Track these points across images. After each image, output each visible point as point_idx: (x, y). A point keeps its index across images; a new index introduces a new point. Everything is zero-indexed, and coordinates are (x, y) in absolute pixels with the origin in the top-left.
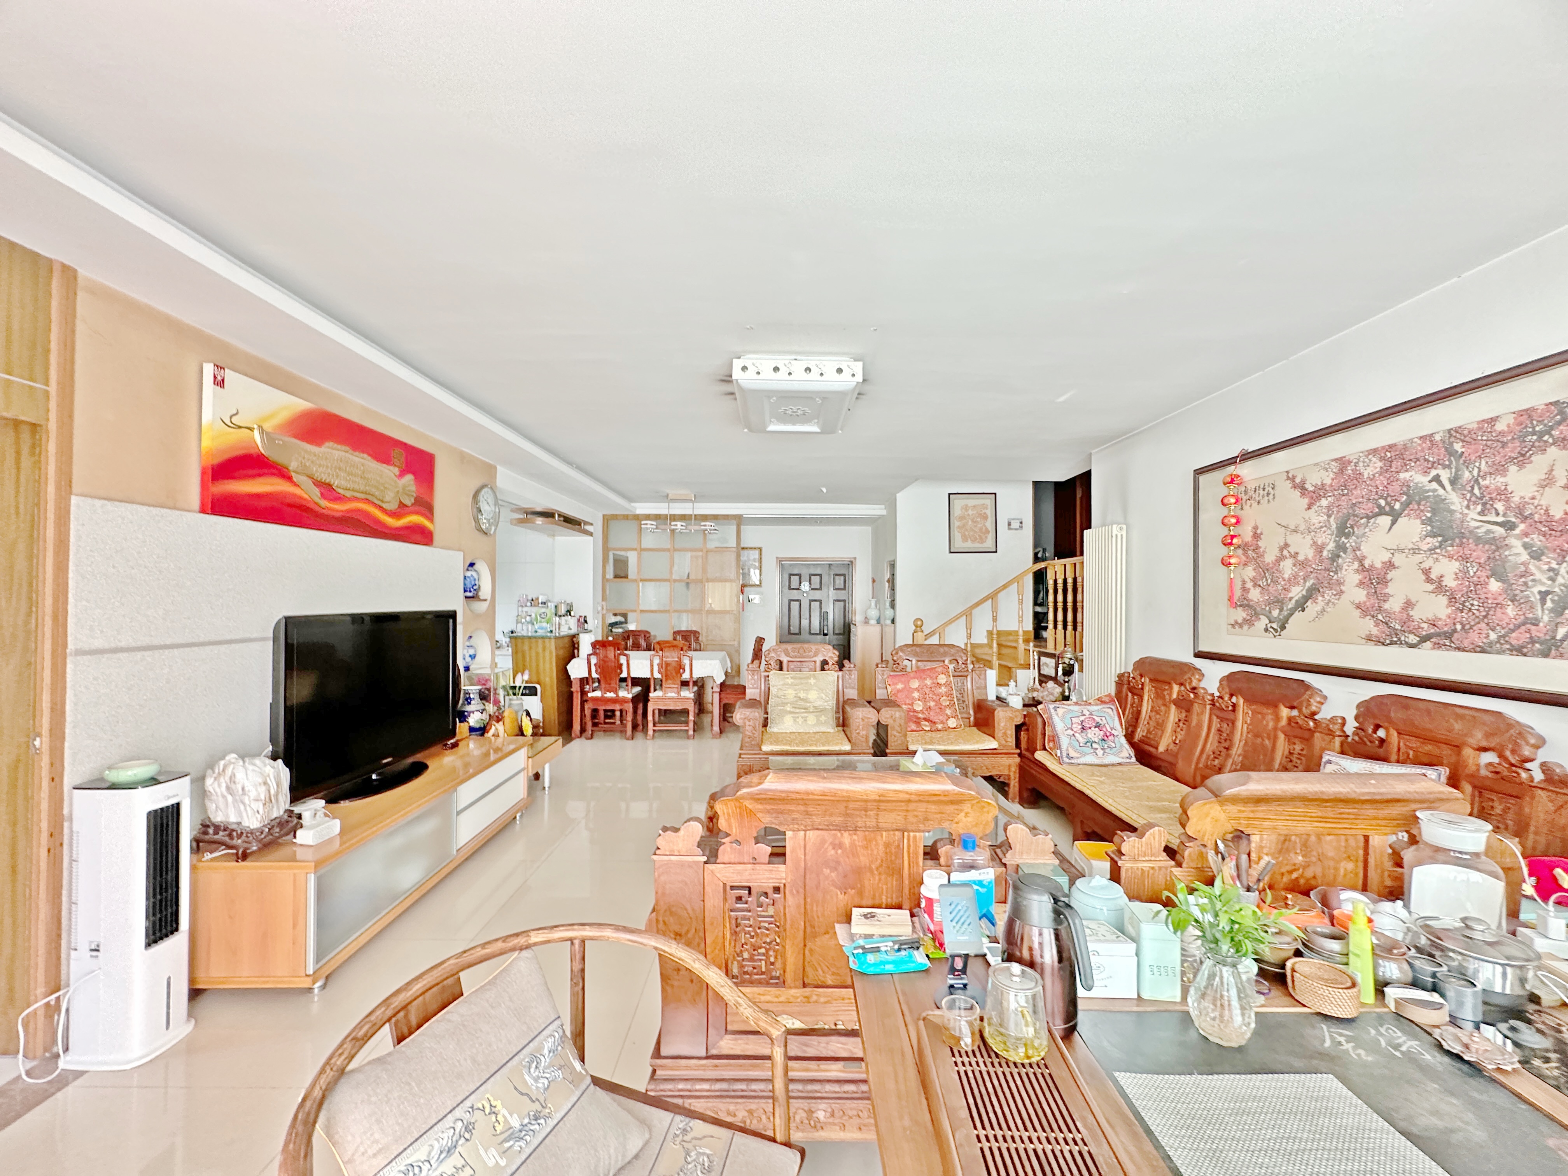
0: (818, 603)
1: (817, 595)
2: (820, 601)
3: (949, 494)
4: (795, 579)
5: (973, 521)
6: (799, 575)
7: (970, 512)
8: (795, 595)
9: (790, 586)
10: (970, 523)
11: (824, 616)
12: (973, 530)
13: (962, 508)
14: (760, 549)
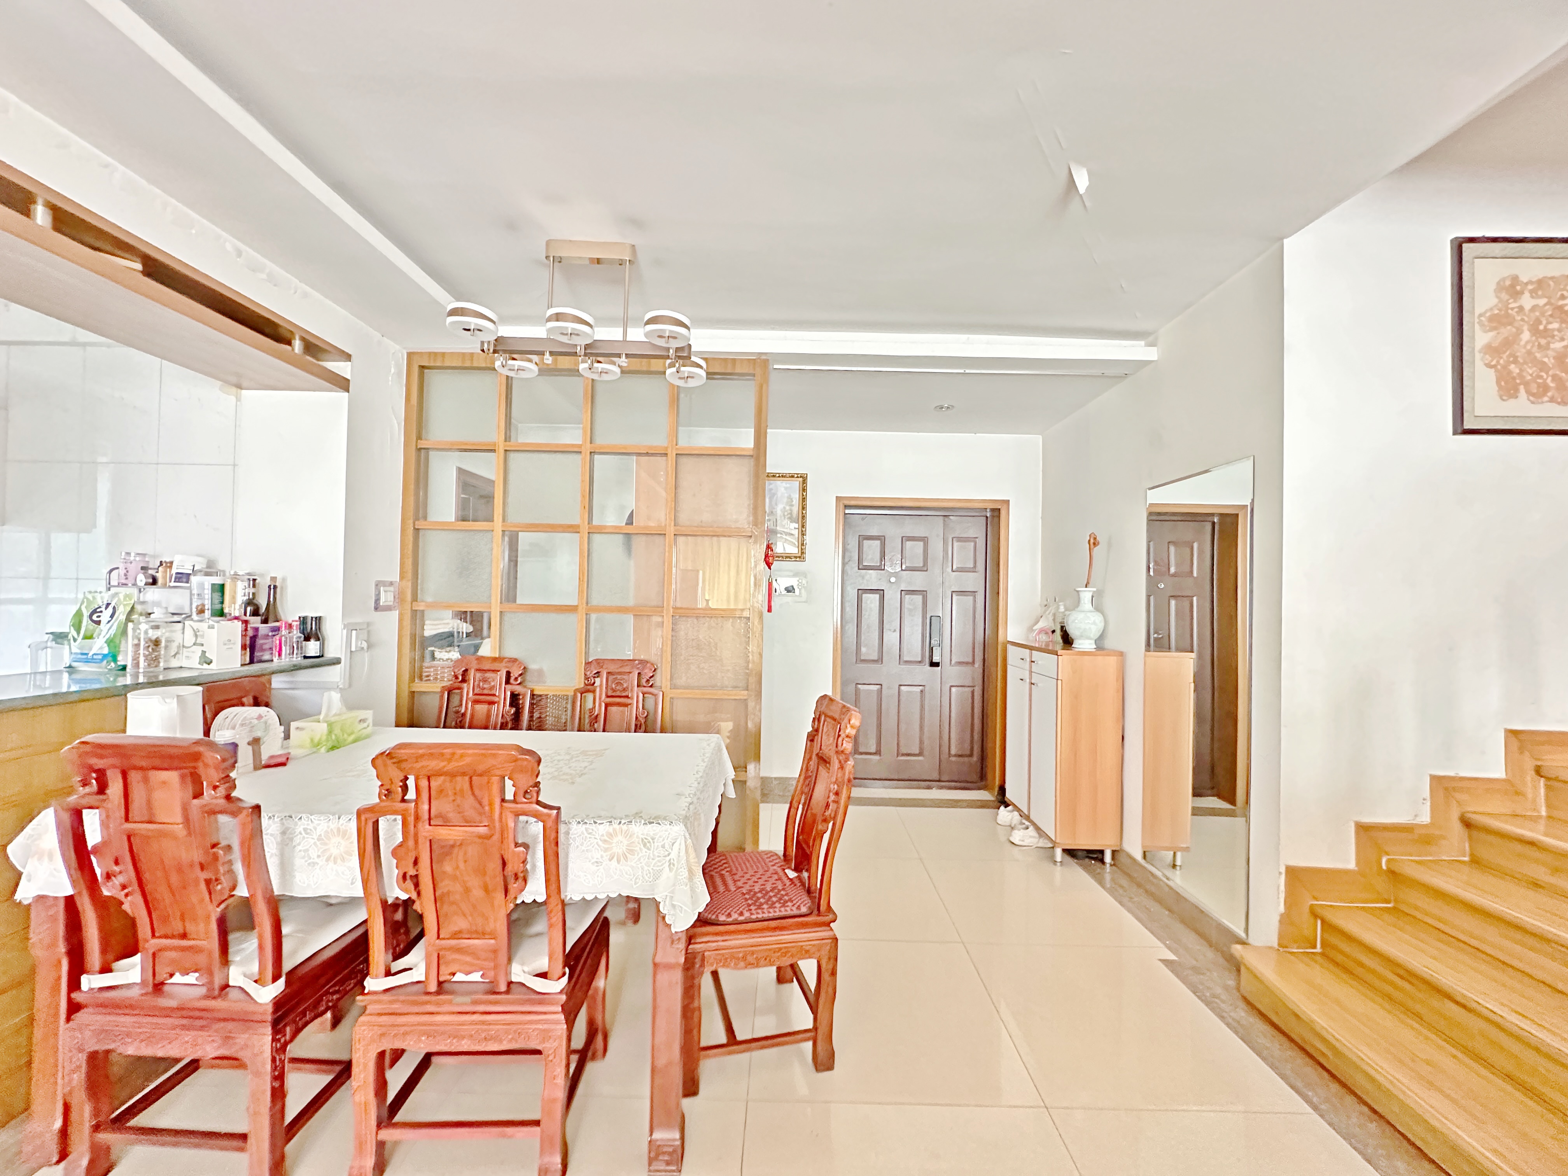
0: (918, 598)
1: (918, 581)
2: (923, 593)
3: (1458, 246)
4: (872, 550)
5: (1535, 331)
6: (882, 539)
7: (1527, 301)
8: (872, 579)
9: (860, 560)
10: (1526, 336)
11: (930, 624)
12: (1535, 362)
13: (1500, 287)
14: (804, 478)
